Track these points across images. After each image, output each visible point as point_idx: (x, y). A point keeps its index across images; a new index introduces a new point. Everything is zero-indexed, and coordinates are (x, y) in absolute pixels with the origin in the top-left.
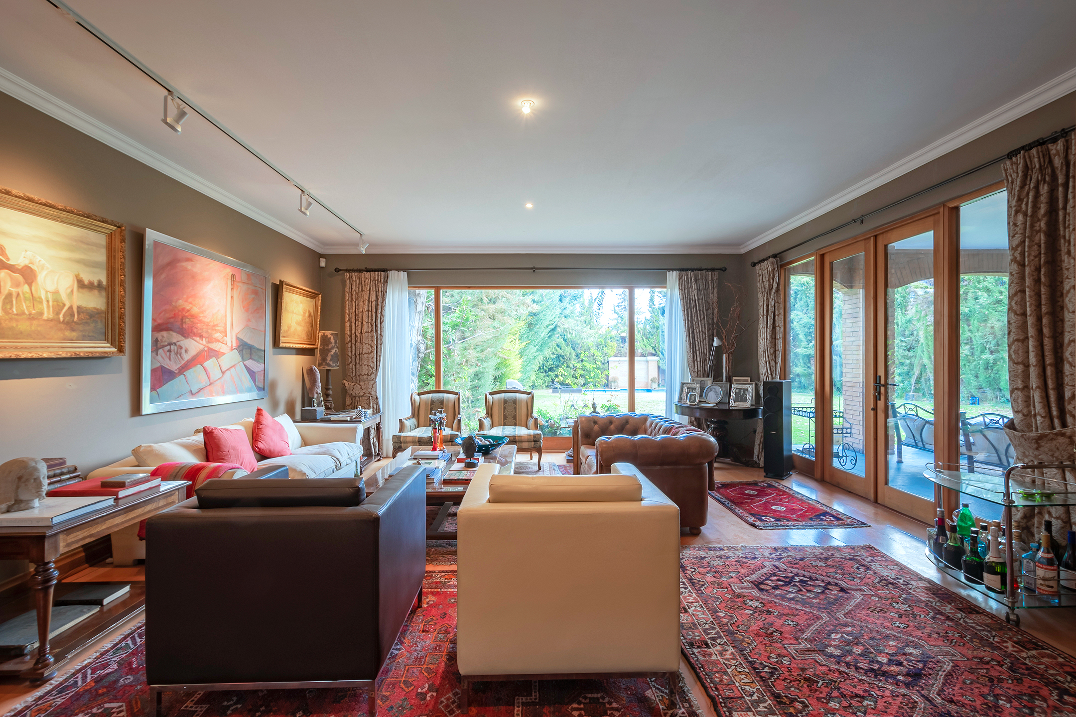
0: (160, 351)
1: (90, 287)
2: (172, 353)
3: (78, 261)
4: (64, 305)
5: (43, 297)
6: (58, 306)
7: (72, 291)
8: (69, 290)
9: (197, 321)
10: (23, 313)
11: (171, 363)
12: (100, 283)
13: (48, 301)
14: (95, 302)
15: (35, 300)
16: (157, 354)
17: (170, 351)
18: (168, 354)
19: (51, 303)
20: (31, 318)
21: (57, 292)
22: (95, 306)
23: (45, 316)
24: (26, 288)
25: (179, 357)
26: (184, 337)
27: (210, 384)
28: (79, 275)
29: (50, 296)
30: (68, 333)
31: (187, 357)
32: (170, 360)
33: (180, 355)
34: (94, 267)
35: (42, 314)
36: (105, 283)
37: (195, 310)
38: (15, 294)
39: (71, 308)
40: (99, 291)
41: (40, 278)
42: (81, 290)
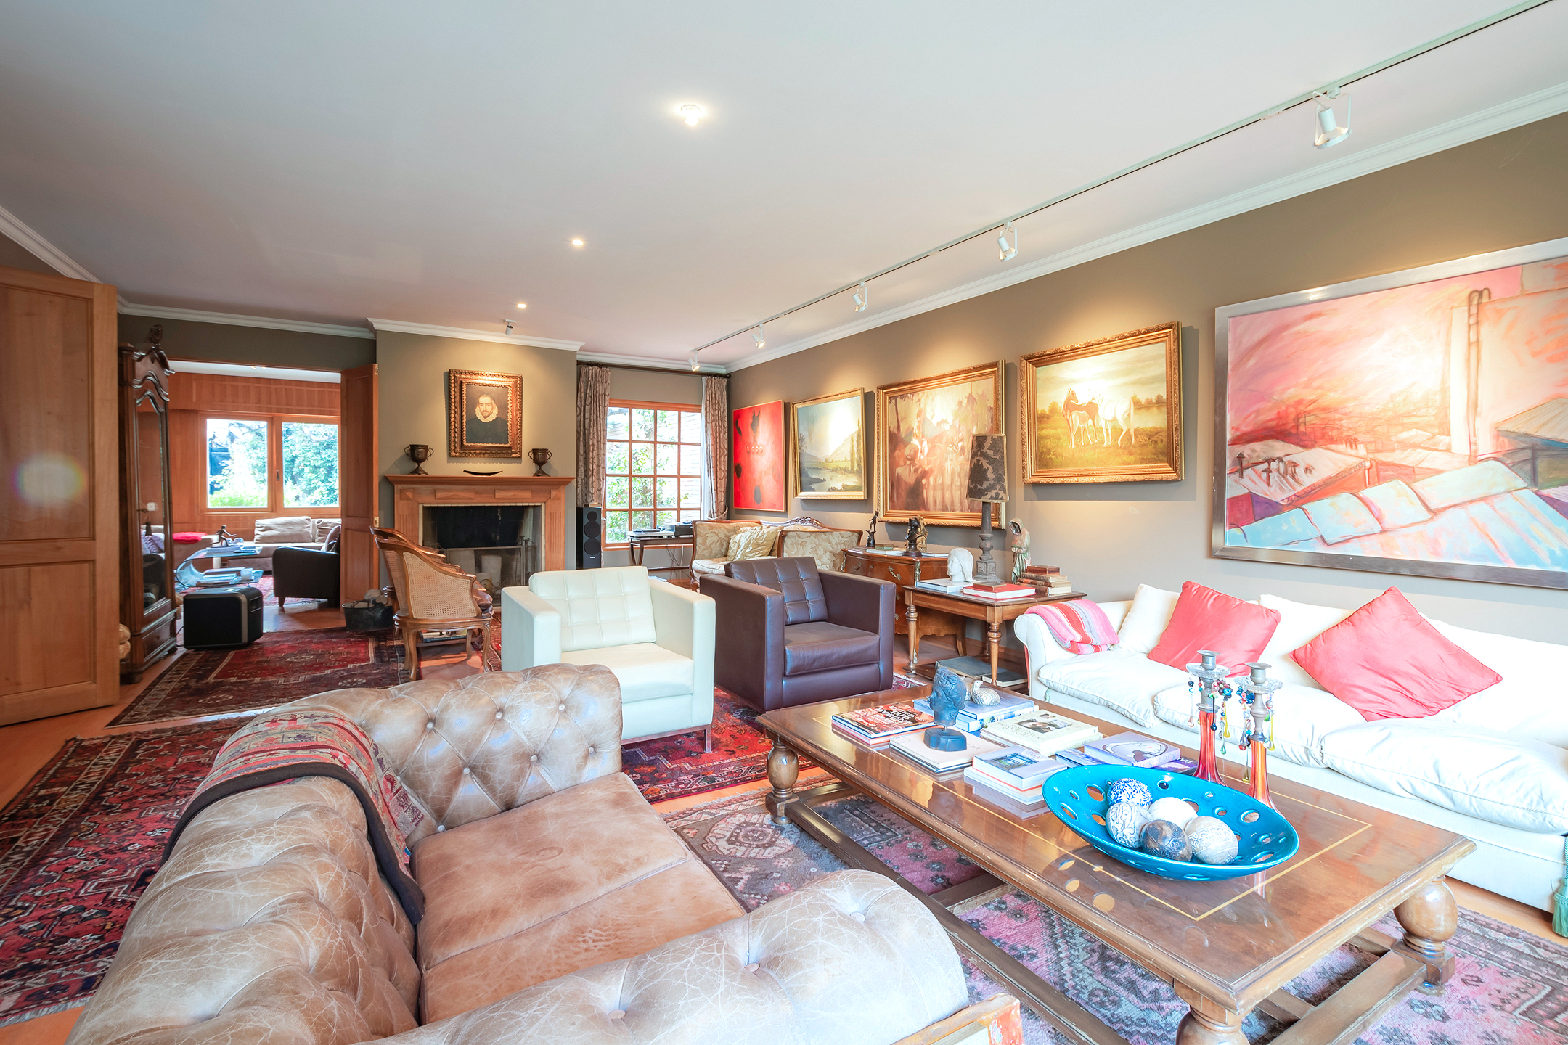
0: (1248, 472)
1: (1149, 405)
2: (1274, 476)
3: (1135, 383)
4: (1122, 430)
5: (1104, 428)
6: (1116, 431)
7: (1129, 415)
8: (1126, 415)
9: (1338, 416)
10: (1089, 444)
11: (1272, 489)
12: (1159, 398)
13: (1107, 430)
14: (1156, 420)
15: (1097, 430)
16: (1241, 476)
17: (1268, 471)
18: (1264, 475)
19: (1110, 431)
20: (1095, 447)
21: (1115, 419)
22: (1154, 425)
23: (1105, 445)
24: (1090, 421)
25: (1291, 480)
26: (1305, 447)
27: (1381, 532)
28: (1135, 396)
29: (1109, 424)
30: (1126, 458)
31: (1308, 481)
32: (1269, 485)
33: (1293, 477)
34: (1151, 383)
35: (1103, 442)
36: (1165, 397)
37: (1331, 398)
38: (1082, 429)
39: (1128, 431)
40: (1159, 407)
41: (1100, 412)
42: (1138, 412)
